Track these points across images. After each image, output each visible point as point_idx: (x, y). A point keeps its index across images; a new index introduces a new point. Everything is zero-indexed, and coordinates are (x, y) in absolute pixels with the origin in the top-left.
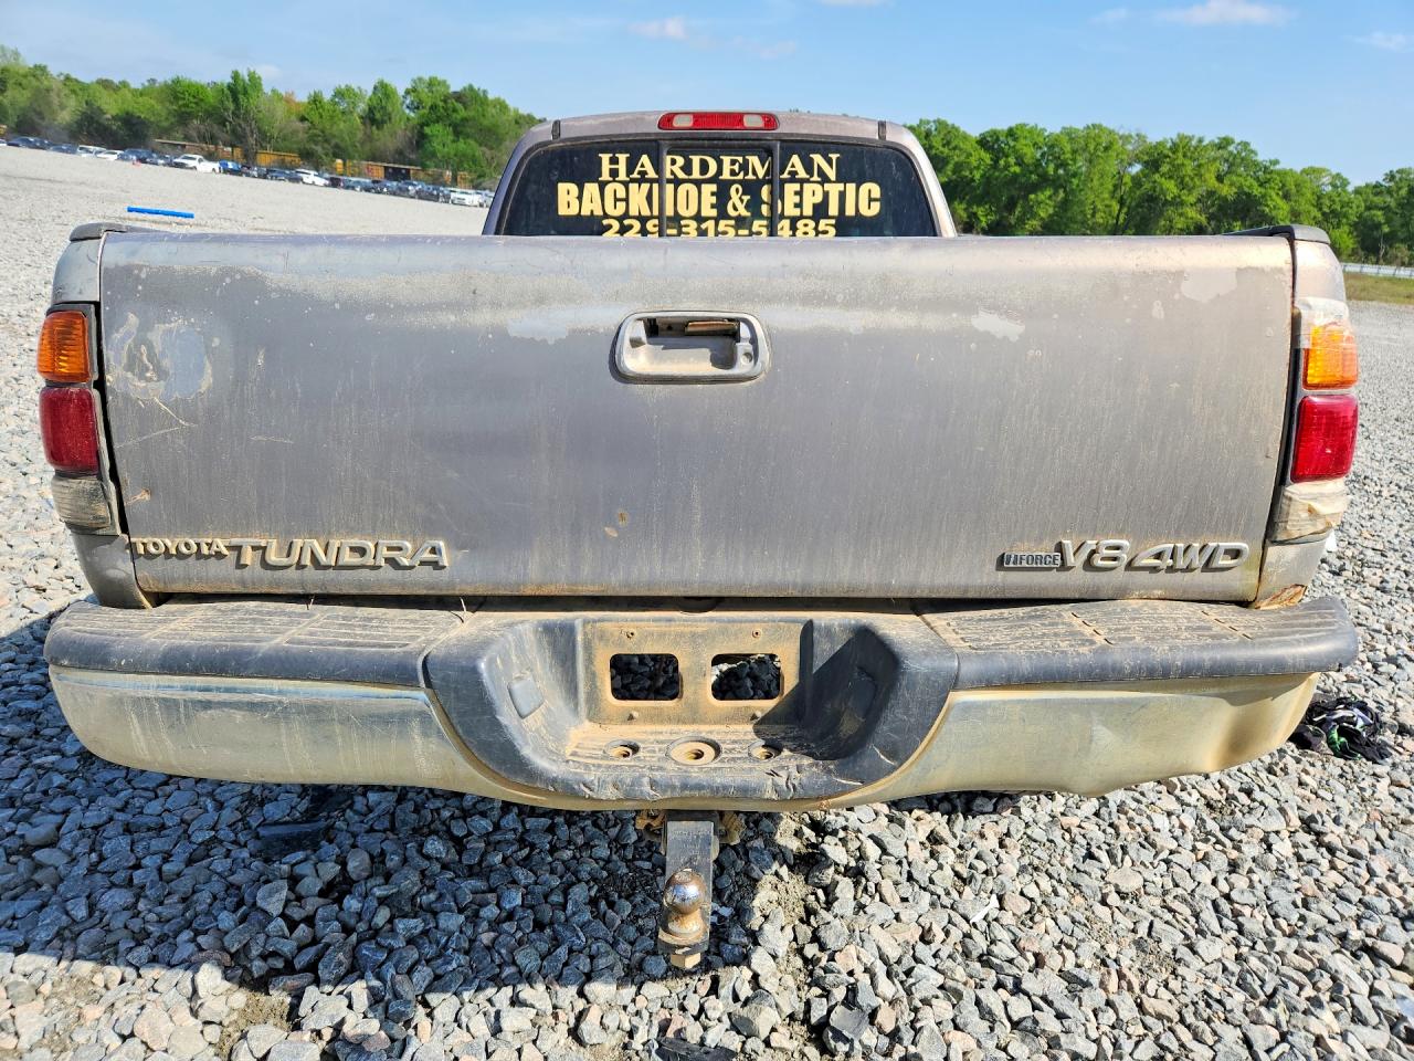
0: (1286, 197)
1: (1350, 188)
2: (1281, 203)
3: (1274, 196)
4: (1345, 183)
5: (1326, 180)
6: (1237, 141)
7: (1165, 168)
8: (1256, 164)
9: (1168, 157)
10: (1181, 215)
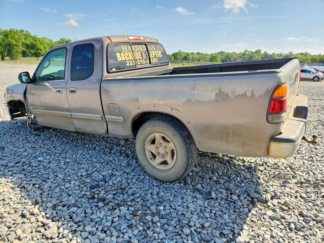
0: (41, 44)
1: (53, 42)
2: (41, 45)
3: (39, 44)
4: (52, 41)
5: (48, 40)
6: (25, 31)
7: (9, 37)
8: (32, 36)
9: (10, 34)
10: (19, 48)
